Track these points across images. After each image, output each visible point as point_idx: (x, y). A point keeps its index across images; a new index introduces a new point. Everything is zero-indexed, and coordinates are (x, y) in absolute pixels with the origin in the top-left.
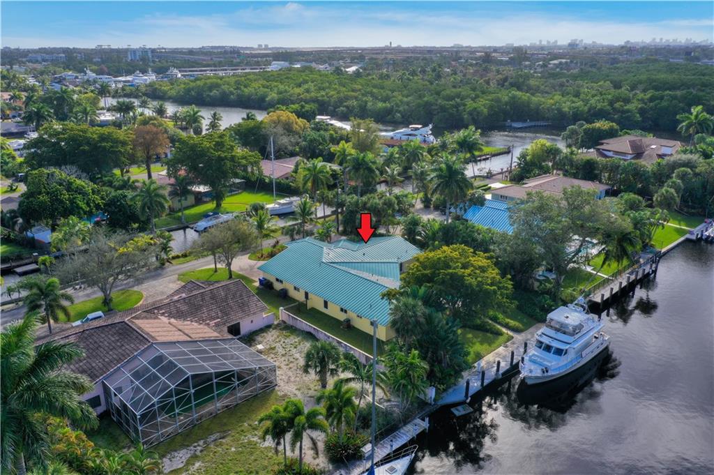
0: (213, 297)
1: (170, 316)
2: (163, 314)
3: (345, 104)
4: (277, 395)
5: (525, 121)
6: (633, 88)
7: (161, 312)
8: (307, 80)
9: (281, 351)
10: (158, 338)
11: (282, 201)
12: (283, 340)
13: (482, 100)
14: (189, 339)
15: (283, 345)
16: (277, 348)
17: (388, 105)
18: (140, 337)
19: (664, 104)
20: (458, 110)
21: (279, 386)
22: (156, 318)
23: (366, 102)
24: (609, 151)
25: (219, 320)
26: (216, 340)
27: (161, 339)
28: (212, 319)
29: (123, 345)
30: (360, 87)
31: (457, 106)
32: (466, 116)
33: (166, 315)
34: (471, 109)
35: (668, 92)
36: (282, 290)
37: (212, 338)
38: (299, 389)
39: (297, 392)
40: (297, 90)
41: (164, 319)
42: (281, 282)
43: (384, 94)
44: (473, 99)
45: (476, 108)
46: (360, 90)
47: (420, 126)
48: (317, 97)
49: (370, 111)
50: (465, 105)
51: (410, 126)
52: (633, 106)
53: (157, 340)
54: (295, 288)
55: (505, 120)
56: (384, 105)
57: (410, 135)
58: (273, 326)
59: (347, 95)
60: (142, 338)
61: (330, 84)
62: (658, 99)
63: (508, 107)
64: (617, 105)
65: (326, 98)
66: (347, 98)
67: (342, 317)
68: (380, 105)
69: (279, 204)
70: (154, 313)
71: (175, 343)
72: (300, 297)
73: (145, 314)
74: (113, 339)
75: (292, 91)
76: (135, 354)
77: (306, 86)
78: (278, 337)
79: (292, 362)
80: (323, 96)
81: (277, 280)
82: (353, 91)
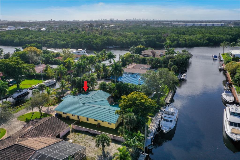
0: (46, 125)
1: (32, 137)
2: (28, 137)
3: (49, 42)
4: (88, 158)
5: (112, 46)
6: (140, 34)
7: (27, 136)
8: (30, 34)
9: (80, 141)
10: (36, 148)
11: (45, 82)
12: (78, 136)
13: (98, 40)
14: (48, 145)
15: (79, 138)
16: (77, 139)
17: (65, 42)
18: (28, 149)
19: (151, 39)
20: (91, 43)
21: (87, 155)
22: (27, 139)
23: (57, 42)
24: (146, 54)
25: (52, 134)
26: (57, 143)
27: (38, 148)
28: (49, 134)
29: (21, 155)
30: (53, 36)
31: (90, 42)
32: (94, 45)
33: (30, 137)
34: (96, 43)
35: (151, 35)
36: (67, 117)
37: (56, 142)
38: (95, 154)
39: (95, 155)
40: (27, 38)
41: (31, 139)
42: (66, 114)
43: (63, 39)
44: (95, 39)
45: (97, 43)
46: (52, 37)
47: (82, 50)
48: (37, 40)
49: (59, 44)
50: (93, 41)
51: (78, 50)
52: (143, 40)
53: (37, 149)
54: (73, 115)
55: (106, 46)
56: (64, 42)
57: (79, 53)
58: (71, 132)
59: (48, 39)
60: (29, 150)
61: (40, 35)
62: (149, 38)
63: (107, 42)
64: (139, 40)
65: (40, 40)
66: (48, 40)
67: (96, 123)
68: (62, 42)
69: (45, 83)
70: (25, 137)
71: (44, 148)
72: (75, 118)
73: (21, 139)
74: (14, 153)
75: (25, 38)
76: (30, 157)
77: (30, 36)
78: (75, 135)
79: (86, 144)
80: (39, 40)
81: (64, 113)
82: (50, 37)
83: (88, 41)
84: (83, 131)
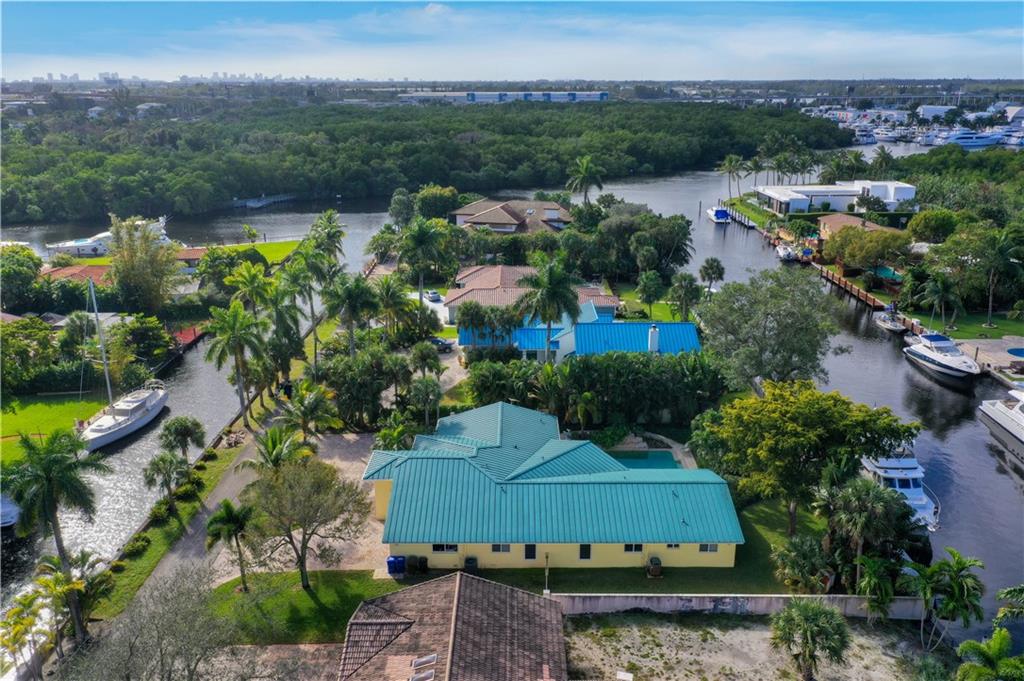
5: (258, 197)
9: (655, 665)
11: (123, 405)
12: (620, 647)
15: (634, 652)
25: (545, 666)
34: (182, 185)
36: (467, 562)
42: (453, 548)
54: (496, 548)
67: (635, 560)
72: (513, 559)
81: (438, 548)
83: (132, 178)
84: (617, 614)
